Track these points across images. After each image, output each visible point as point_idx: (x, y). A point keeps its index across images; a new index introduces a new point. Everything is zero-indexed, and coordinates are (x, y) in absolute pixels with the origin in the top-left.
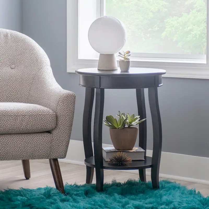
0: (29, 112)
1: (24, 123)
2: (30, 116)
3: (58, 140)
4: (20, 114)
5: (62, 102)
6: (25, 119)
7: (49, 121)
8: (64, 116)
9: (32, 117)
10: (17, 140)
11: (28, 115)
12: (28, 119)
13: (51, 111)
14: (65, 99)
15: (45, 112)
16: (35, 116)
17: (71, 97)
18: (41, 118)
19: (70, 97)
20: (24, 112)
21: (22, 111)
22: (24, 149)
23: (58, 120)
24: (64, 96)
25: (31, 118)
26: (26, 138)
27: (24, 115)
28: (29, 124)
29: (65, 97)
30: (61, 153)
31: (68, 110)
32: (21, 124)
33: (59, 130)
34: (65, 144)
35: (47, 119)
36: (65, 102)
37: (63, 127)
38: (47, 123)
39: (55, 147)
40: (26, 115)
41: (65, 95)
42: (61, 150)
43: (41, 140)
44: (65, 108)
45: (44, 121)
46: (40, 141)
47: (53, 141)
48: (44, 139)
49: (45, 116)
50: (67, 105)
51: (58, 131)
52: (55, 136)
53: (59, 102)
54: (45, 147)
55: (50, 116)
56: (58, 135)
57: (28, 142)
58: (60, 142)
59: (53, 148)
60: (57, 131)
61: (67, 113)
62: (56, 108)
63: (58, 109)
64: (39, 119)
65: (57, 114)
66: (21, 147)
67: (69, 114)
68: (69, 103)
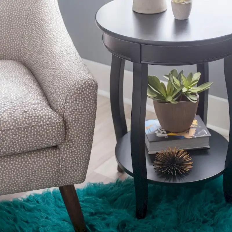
0: (14, 124)
1: (6, 143)
2: (15, 130)
3: (70, 159)
5: (73, 99)
6: (7, 136)
7: (52, 135)
8: (78, 120)
9: (20, 131)
11: (11, 129)
12: (12, 135)
13: (54, 116)
14: (78, 92)
15: (42, 119)
16: (25, 130)
17: (89, 89)
18: (37, 132)
19: (87, 88)
20: (5, 124)
22: (11, 181)
23: (67, 128)
24: (77, 86)
25: (17, 133)
26: (12, 162)
27: (4, 130)
29: (79, 89)
30: (77, 177)
31: (85, 111)
33: (71, 144)
34: (82, 163)
35: (48, 132)
36: (78, 97)
37: (78, 138)
38: (48, 138)
39: (65, 170)
40: (8, 130)
42: (76, 173)
43: (39, 163)
44: (80, 108)
45: (43, 137)
46: (38, 165)
47: (61, 161)
48: (46, 160)
49: (43, 128)
50: (82, 102)
51: (68, 146)
52: (64, 154)
53: (68, 98)
54: (48, 173)
55: (52, 127)
56: (69, 152)
57: (17, 168)
58: (73, 162)
59: (61, 172)
60: (67, 145)
61: (84, 116)
62: (63, 108)
63: (67, 109)
64: (32, 134)
65: (66, 118)
66: (5, 178)
67: (88, 117)
68: (85, 99)
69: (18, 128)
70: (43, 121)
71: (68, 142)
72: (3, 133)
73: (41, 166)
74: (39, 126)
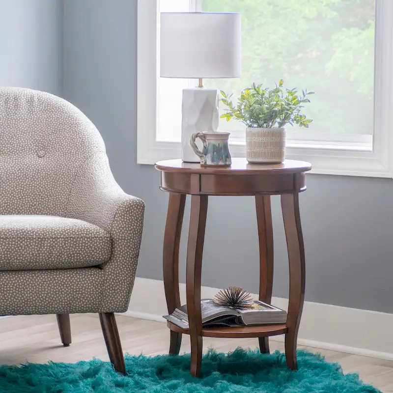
0: (64, 233)
1: (55, 251)
2: (65, 239)
3: (114, 281)
4: (47, 235)
5: (121, 216)
6: (56, 244)
7: (99, 248)
8: (125, 239)
9: (69, 241)
10: (44, 280)
11: (62, 238)
12: (62, 244)
13: (102, 231)
14: (126, 210)
15: (91, 232)
16: (74, 240)
17: (137, 207)
18: (85, 243)
19: (135, 207)
20: (56, 232)
21: (52, 230)
22: (55, 297)
23: (114, 246)
24: (125, 205)
25: (66, 242)
26: (58, 276)
27: (55, 238)
28: (63, 253)
29: (127, 207)
30: (119, 303)
31: (132, 230)
32: (50, 254)
33: (116, 264)
34: (125, 287)
35: (95, 244)
36: (126, 215)
37: (123, 258)
38: (95, 251)
39: (109, 292)
40: (59, 238)
41: (127, 203)
42: (119, 297)
43: (84, 281)
44: (127, 226)
45: (90, 249)
47: (105, 282)
48: (91, 278)
49: (91, 240)
50: (129, 220)
51: (114, 266)
52: (108, 275)
53: (117, 216)
54: (92, 292)
55: (100, 240)
56: (114, 273)
57: (63, 283)
58: (117, 285)
59: (105, 295)
60: (112, 265)
61: (130, 235)
62: (111, 226)
63: (115, 227)
64: (80, 245)
65: (113, 236)
66: (50, 293)
67: (134, 237)
68: (133, 217)
69: (68, 238)
70: (91, 234)
71: (114, 262)
72: (54, 240)
73: (85, 284)
74: (87, 238)
